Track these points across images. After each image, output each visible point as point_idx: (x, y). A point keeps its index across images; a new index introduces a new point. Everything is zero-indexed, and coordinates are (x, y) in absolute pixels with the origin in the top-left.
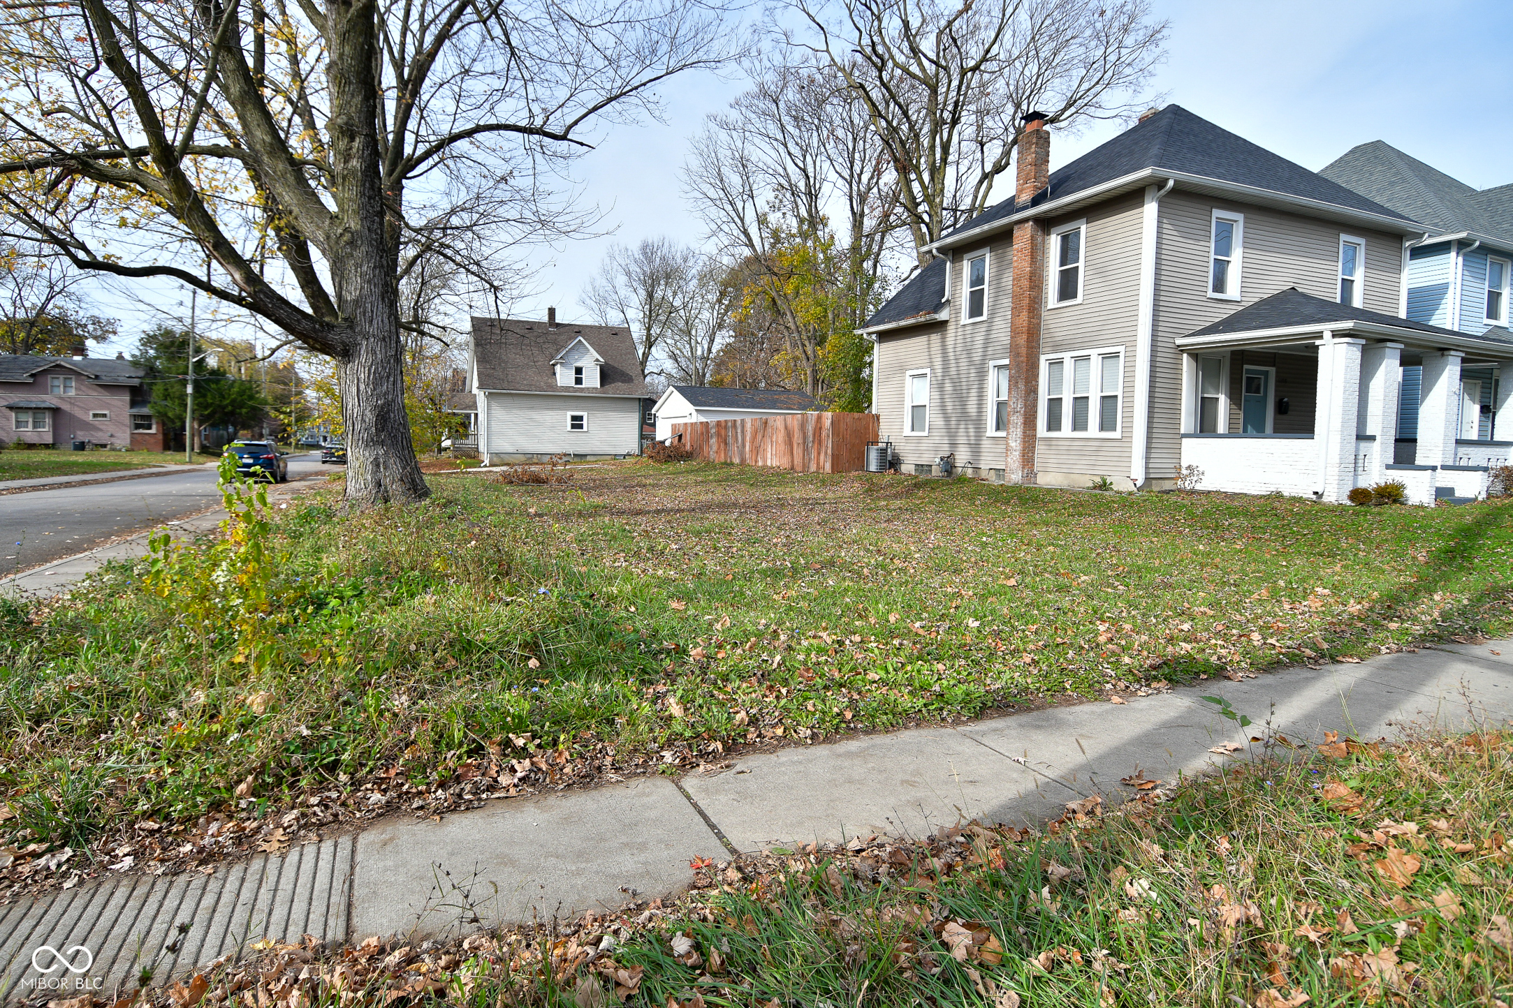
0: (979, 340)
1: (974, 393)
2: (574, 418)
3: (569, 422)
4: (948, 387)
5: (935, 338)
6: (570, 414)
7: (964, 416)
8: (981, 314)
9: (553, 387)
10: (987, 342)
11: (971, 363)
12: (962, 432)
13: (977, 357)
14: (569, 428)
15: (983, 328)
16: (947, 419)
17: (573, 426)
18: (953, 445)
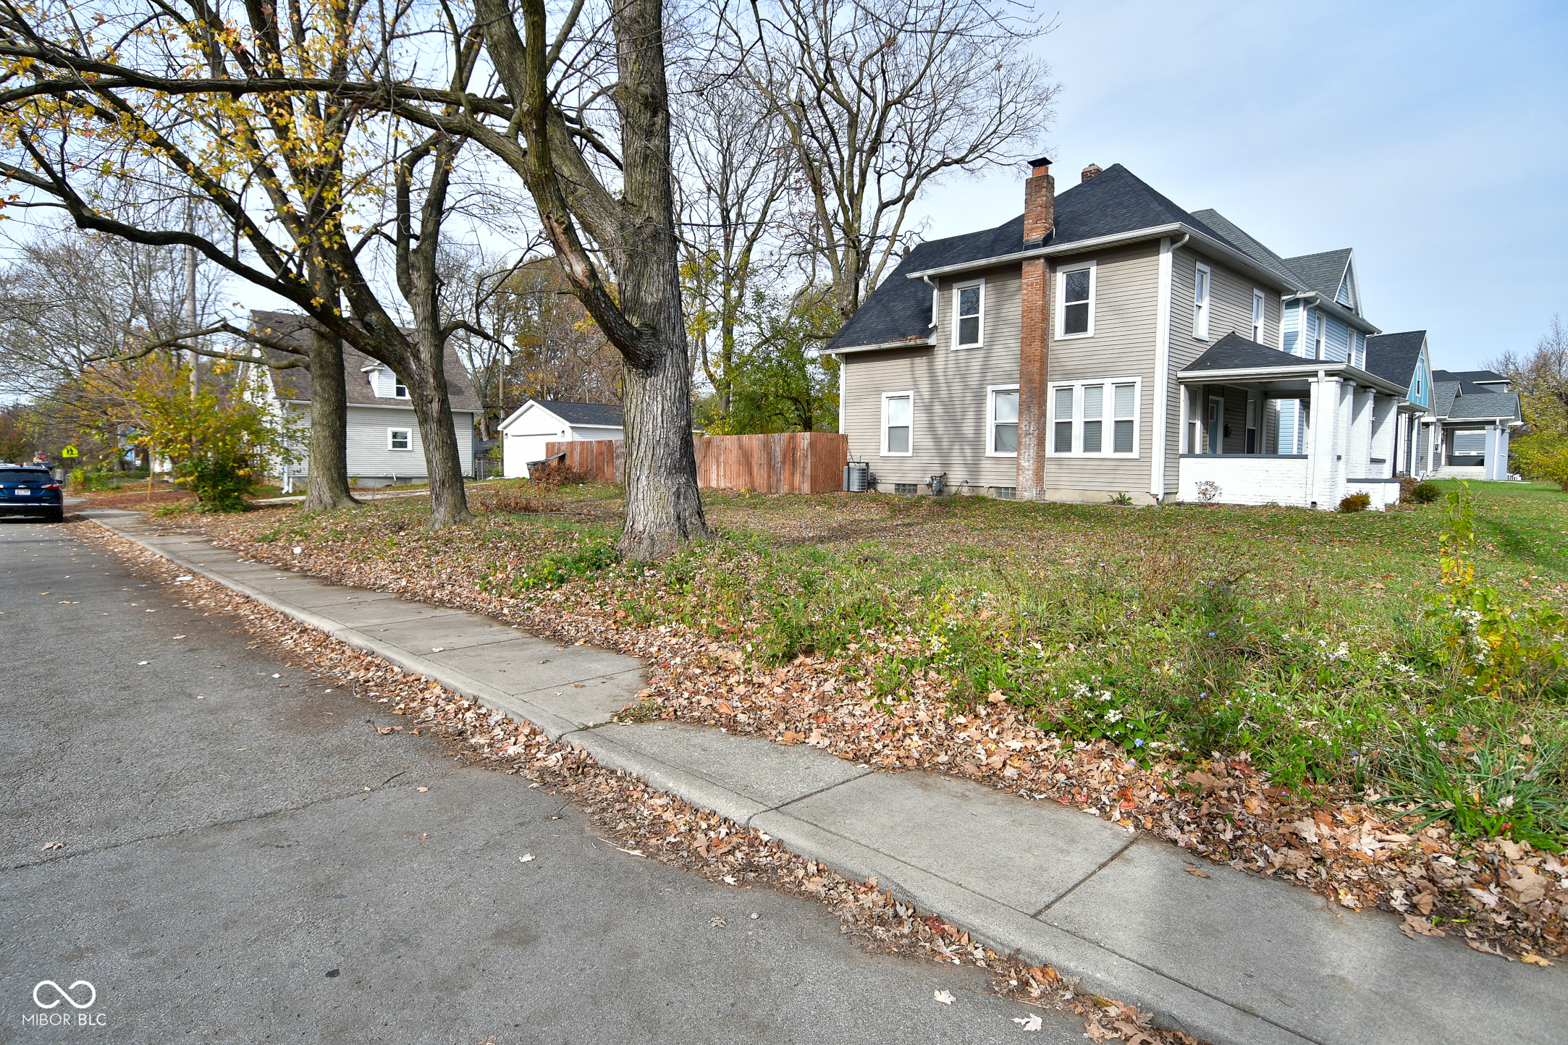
0: (976, 365)
1: (970, 415)
2: (395, 435)
3: (390, 440)
4: (938, 409)
5: (921, 362)
6: (390, 430)
7: (958, 437)
8: (976, 341)
9: (371, 398)
10: (985, 368)
11: (966, 387)
12: (956, 452)
13: (974, 381)
14: (390, 447)
15: (980, 354)
16: (937, 440)
17: (395, 445)
18: (946, 465)
